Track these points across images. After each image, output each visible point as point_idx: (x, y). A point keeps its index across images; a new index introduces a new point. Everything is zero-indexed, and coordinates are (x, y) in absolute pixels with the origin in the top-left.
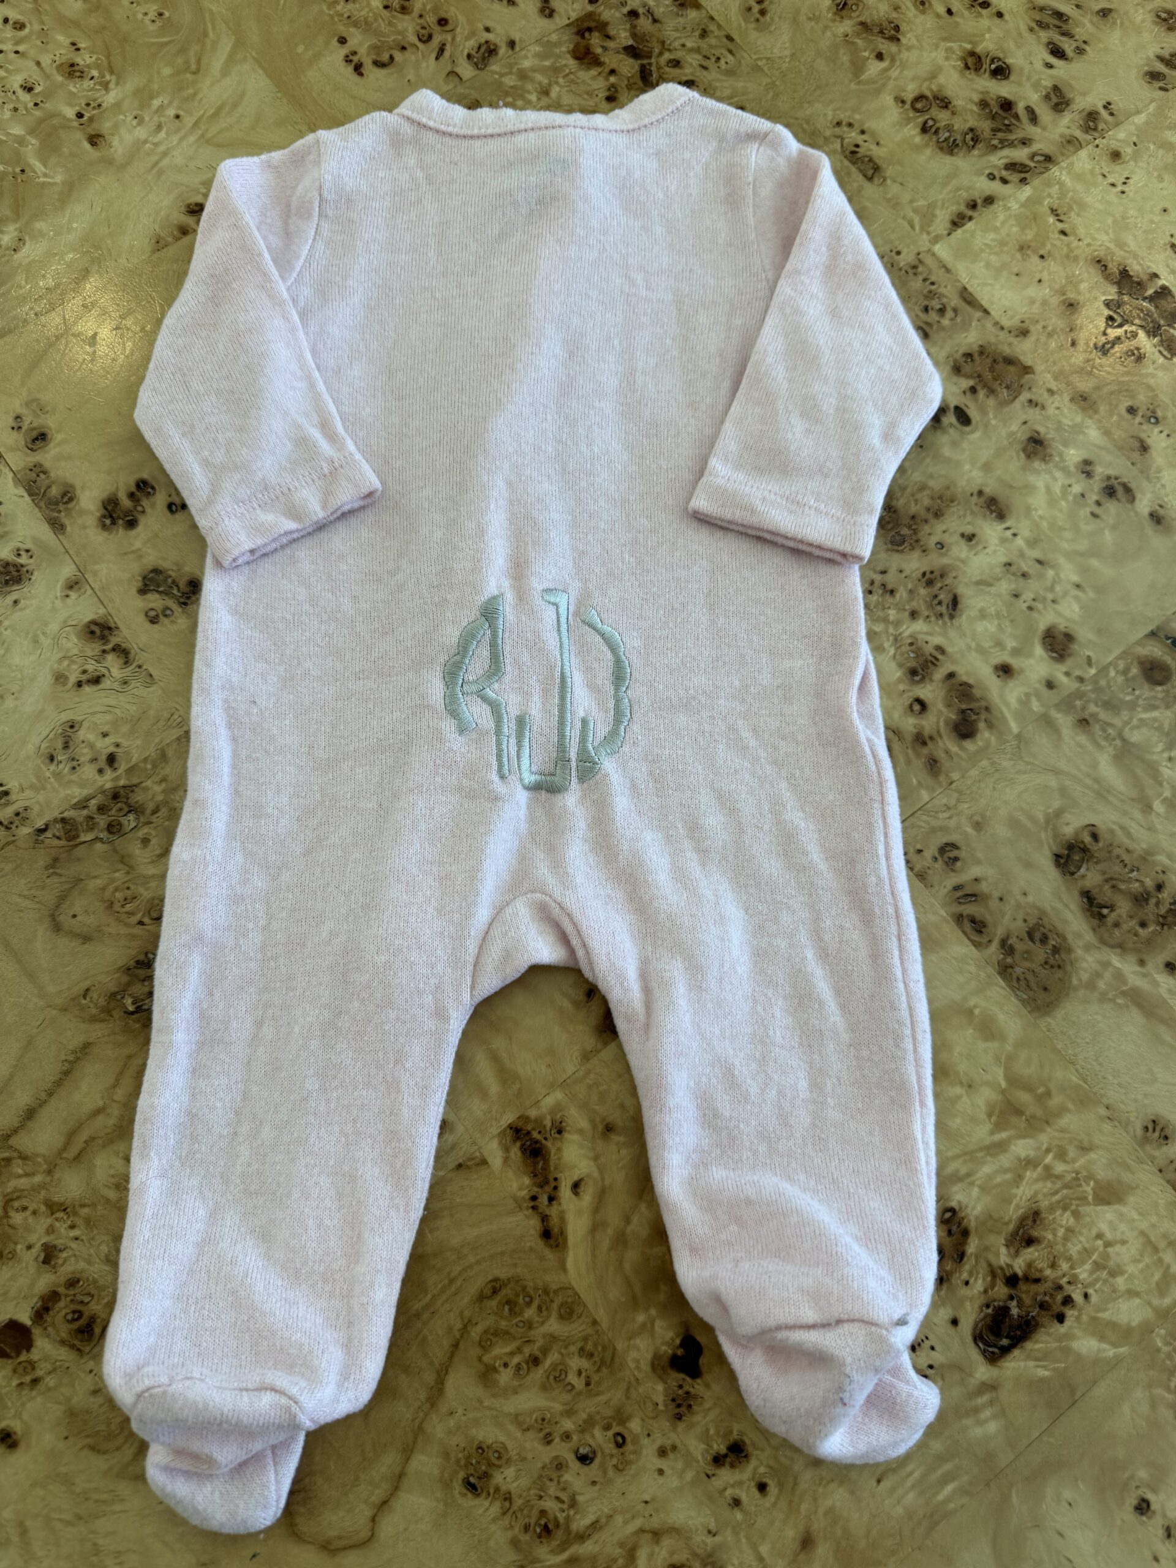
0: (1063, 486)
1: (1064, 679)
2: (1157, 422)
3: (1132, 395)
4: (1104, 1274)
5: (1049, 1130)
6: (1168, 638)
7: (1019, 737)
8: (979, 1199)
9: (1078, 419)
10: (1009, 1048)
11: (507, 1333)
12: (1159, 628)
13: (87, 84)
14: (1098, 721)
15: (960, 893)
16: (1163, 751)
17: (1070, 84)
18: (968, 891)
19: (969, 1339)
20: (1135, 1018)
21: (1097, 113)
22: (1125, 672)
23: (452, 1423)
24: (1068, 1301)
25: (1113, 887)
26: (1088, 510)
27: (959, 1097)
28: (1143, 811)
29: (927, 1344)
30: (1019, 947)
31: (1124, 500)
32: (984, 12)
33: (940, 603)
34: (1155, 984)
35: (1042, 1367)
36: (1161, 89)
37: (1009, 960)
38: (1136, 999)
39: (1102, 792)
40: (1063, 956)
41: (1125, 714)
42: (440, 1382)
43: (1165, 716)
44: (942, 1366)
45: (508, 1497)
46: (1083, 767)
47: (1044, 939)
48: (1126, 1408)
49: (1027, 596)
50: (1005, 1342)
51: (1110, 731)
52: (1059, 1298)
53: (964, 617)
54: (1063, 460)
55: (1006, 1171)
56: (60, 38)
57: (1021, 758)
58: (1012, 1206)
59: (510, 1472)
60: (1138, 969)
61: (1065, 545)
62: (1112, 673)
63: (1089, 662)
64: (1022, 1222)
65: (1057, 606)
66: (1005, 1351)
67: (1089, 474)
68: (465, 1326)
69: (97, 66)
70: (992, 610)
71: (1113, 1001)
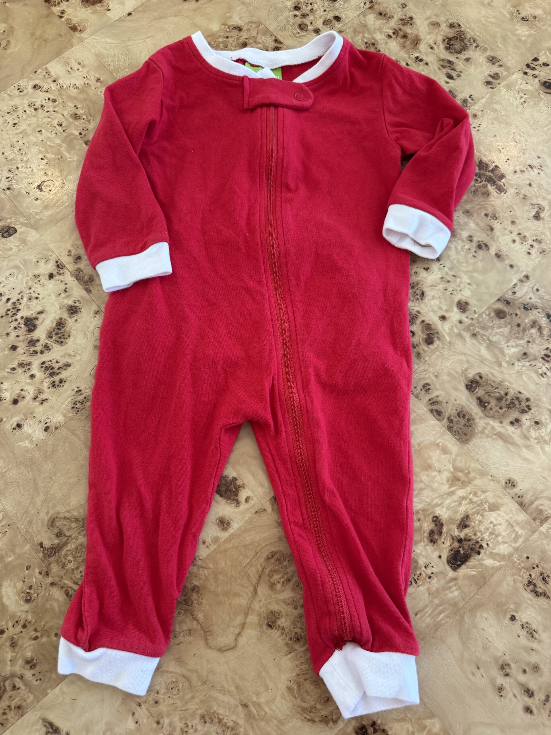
0: (462, 246)
1: (466, 320)
2: (496, 219)
3: (486, 209)
4: (494, 536)
5: (470, 486)
6: (504, 301)
7: (450, 342)
8: (446, 512)
9: (466, 220)
10: (453, 457)
11: (278, 571)
12: (501, 297)
13: (82, 121)
14: (479, 334)
15: (431, 402)
16: (505, 344)
17: (455, 89)
18: (434, 400)
19: (446, 563)
20: (500, 442)
21: (467, 100)
22: (489, 315)
23: (261, 604)
24: (481, 547)
25: (489, 395)
26: (472, 255)
27: (436, 476)
28: (499, 366)
29: (431, 565)
30: (455, 420)
31: (485, 250)
32: (421, 63)
33: (417, 295)
34: (507, 430)
35: (474, 571)
36: (491, 88)
37: (451, 425)
38: (500, 435)
39: (483, 360)
40: (472, 422)
41: (490, 331)
42: (255, 590)
43: (506, 330)
44: (436, 573)
45: (283, 629)
46: (475, 352)
47: (464, 416)
48: (505, 584)
49: (450, 289)
50: (459, 563)
51: (484, 337)
52: (478, 546)
53: (426, 299)
54: (461, 236)
55: (455, 502)
56: (70, 104)
57: (451, 350)
58: (458, 514)
59: (283, 620)
60: (500, 425)
61: (464, 269)
62: (484, 316)
63: (475, 312)
64: (462, 520)
65: (462, 292)
66: (459, 566)
67: (471, 241)
68: (263, 570)
69: (85, 114)
70: (437, 296)
71: (491, 437)
